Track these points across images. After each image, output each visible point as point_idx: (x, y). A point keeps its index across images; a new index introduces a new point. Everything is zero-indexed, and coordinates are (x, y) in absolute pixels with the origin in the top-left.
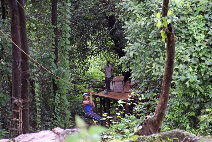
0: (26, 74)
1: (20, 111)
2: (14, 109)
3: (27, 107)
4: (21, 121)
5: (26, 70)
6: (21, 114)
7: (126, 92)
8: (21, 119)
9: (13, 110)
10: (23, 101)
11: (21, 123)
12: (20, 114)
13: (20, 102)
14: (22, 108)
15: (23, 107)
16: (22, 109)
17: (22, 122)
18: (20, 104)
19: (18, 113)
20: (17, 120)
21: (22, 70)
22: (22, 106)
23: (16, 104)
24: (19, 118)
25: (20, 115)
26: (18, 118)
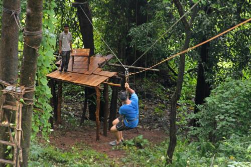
0: (35, 37)
1: (17, 108)
2: (6, 103)
3: (30, 101)
4: (18, 128)
5: (36, 30)
6: (19, 115)
7: (92, 74)
8: (19, 123)
9: (4, 107)
10: (26, 90)
11: (18, 131)
12: (17, 114)
13: (20, 91)
14: (22, 102)
15: (25, 101)
16: (21, 105)
17: (20, 129)
18: (19, 96)
19: (14, 112)
20: (11, 124)
21: (28, 29)
22: (22, 100)
23: (12, 94)
24: (16, 122)
25: (17, 116)
26: (13, 122)
